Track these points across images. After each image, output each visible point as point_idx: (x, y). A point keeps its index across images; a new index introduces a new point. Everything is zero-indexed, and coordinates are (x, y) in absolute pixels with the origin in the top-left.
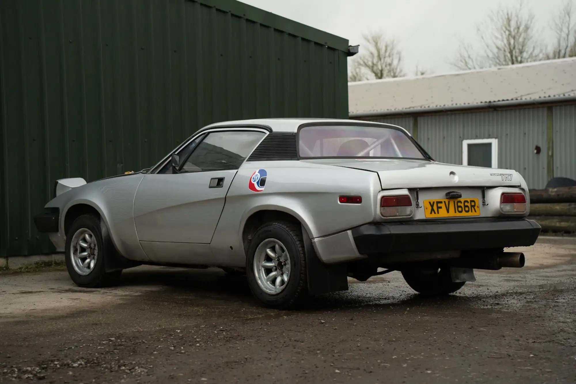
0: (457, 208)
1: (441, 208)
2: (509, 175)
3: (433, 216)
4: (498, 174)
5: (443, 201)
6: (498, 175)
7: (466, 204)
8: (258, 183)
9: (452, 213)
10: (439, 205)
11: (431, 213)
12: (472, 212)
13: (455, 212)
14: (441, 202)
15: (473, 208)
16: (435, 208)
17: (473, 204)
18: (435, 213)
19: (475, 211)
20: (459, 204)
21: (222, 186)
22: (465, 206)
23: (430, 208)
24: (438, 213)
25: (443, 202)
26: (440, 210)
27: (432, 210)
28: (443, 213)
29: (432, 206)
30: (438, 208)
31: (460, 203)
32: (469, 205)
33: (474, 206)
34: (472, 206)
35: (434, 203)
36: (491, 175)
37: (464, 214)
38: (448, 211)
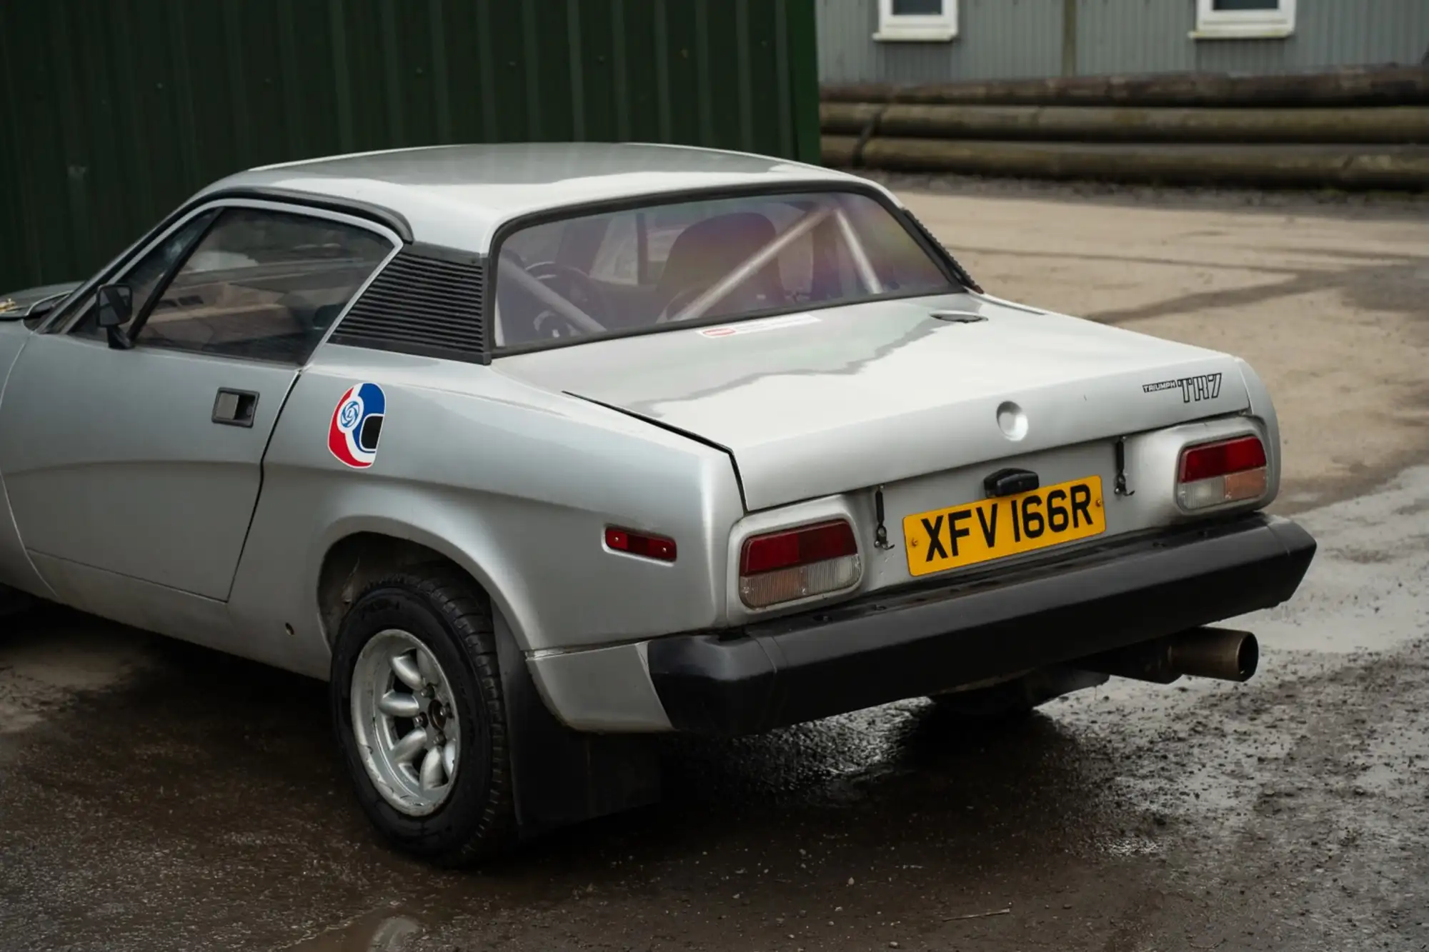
0: (1026, 524)
1: (965, 532)
2: (1211, 378)
3: (939, 565)
4: (1173, 381)
5: (972, 507)
6: (1170, 387)
7: (1057, 502)
8: (356, 433)
9: (1007, 545)
10: (960, 525)
11: (930, 558)
12: (1076, 525)
13: (1017, 538)
14: (966, 514)
15: (1080, 513)
16: (944, 537)
17: (1081, 497)
18: (944, 555)
19: (1089, 521)
20: (1032, 508)
21: (249, 423)
22: (1052, 512)
23: (926, 540)
24: (955, 552)
25: (975, 514)
26: (959, 540)
27: (935, 545)
28: (973, 551)
29: (933, 532)
30: (955, 534)
31: (1035, 504)
32: (1067, 504)
33: (1083, 506)
34: (1076, 506)
35: (939, 519)
36: (1147, 389)
37: (1049, 539)
38: (990, 540)
